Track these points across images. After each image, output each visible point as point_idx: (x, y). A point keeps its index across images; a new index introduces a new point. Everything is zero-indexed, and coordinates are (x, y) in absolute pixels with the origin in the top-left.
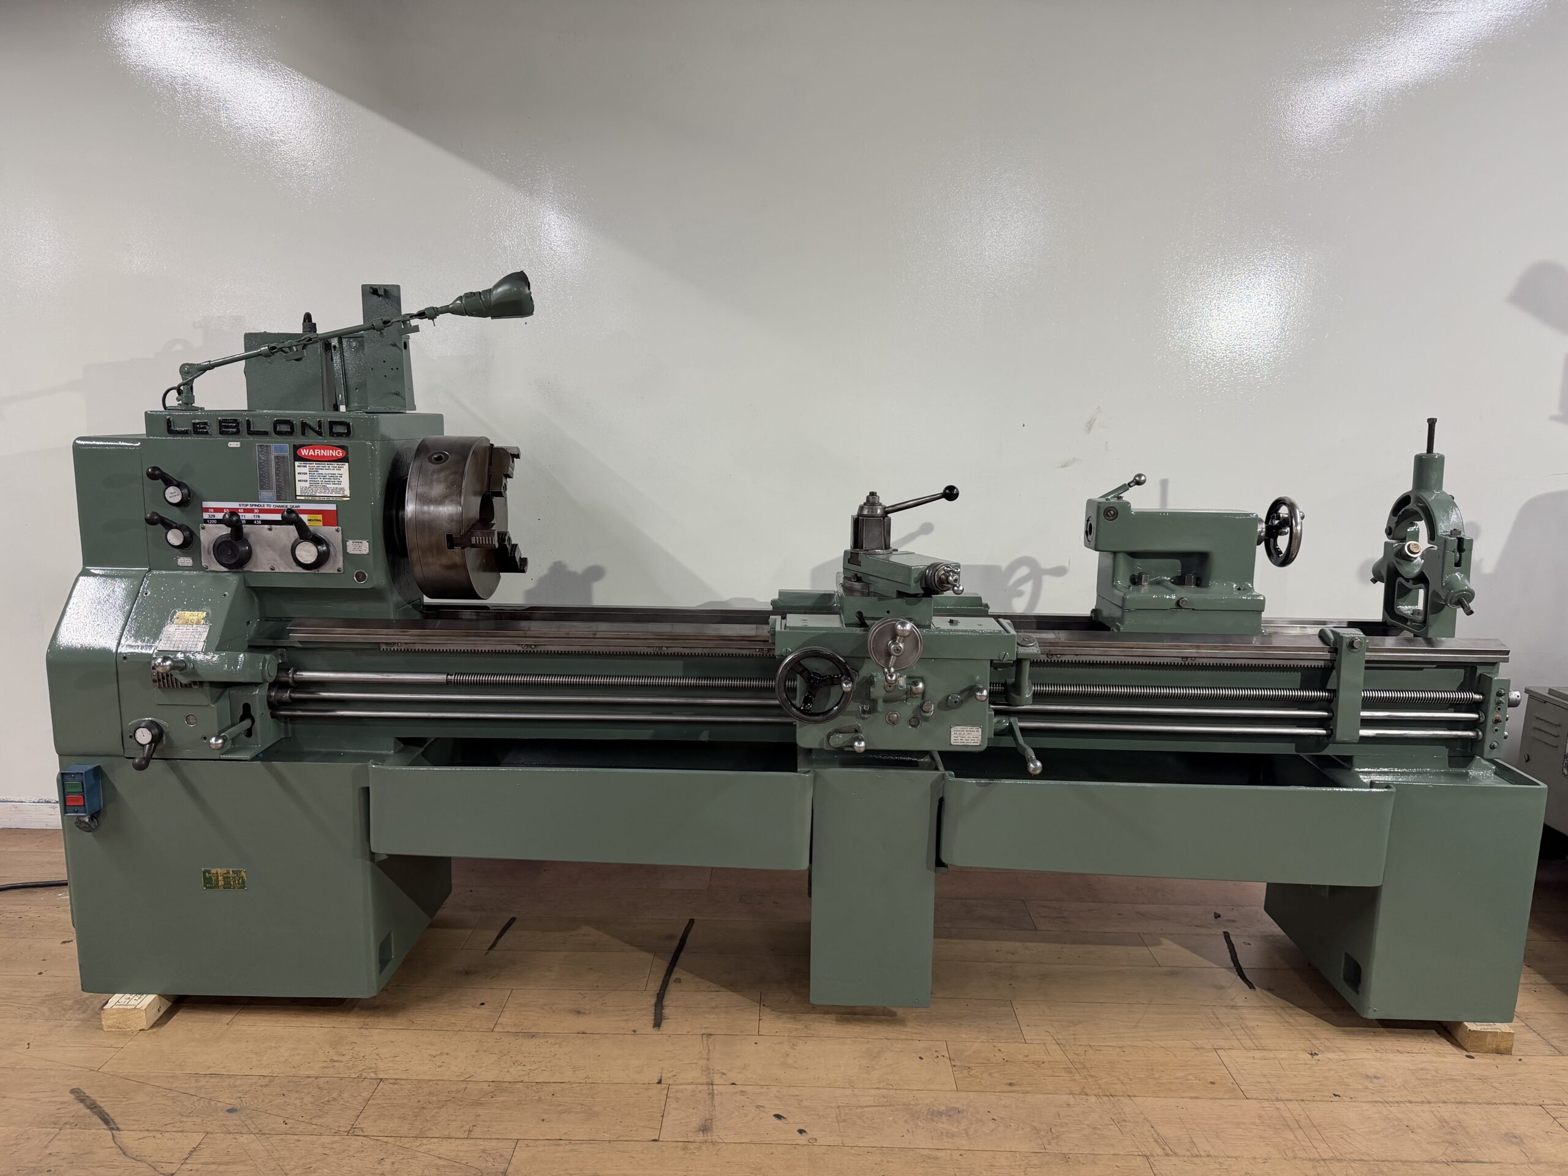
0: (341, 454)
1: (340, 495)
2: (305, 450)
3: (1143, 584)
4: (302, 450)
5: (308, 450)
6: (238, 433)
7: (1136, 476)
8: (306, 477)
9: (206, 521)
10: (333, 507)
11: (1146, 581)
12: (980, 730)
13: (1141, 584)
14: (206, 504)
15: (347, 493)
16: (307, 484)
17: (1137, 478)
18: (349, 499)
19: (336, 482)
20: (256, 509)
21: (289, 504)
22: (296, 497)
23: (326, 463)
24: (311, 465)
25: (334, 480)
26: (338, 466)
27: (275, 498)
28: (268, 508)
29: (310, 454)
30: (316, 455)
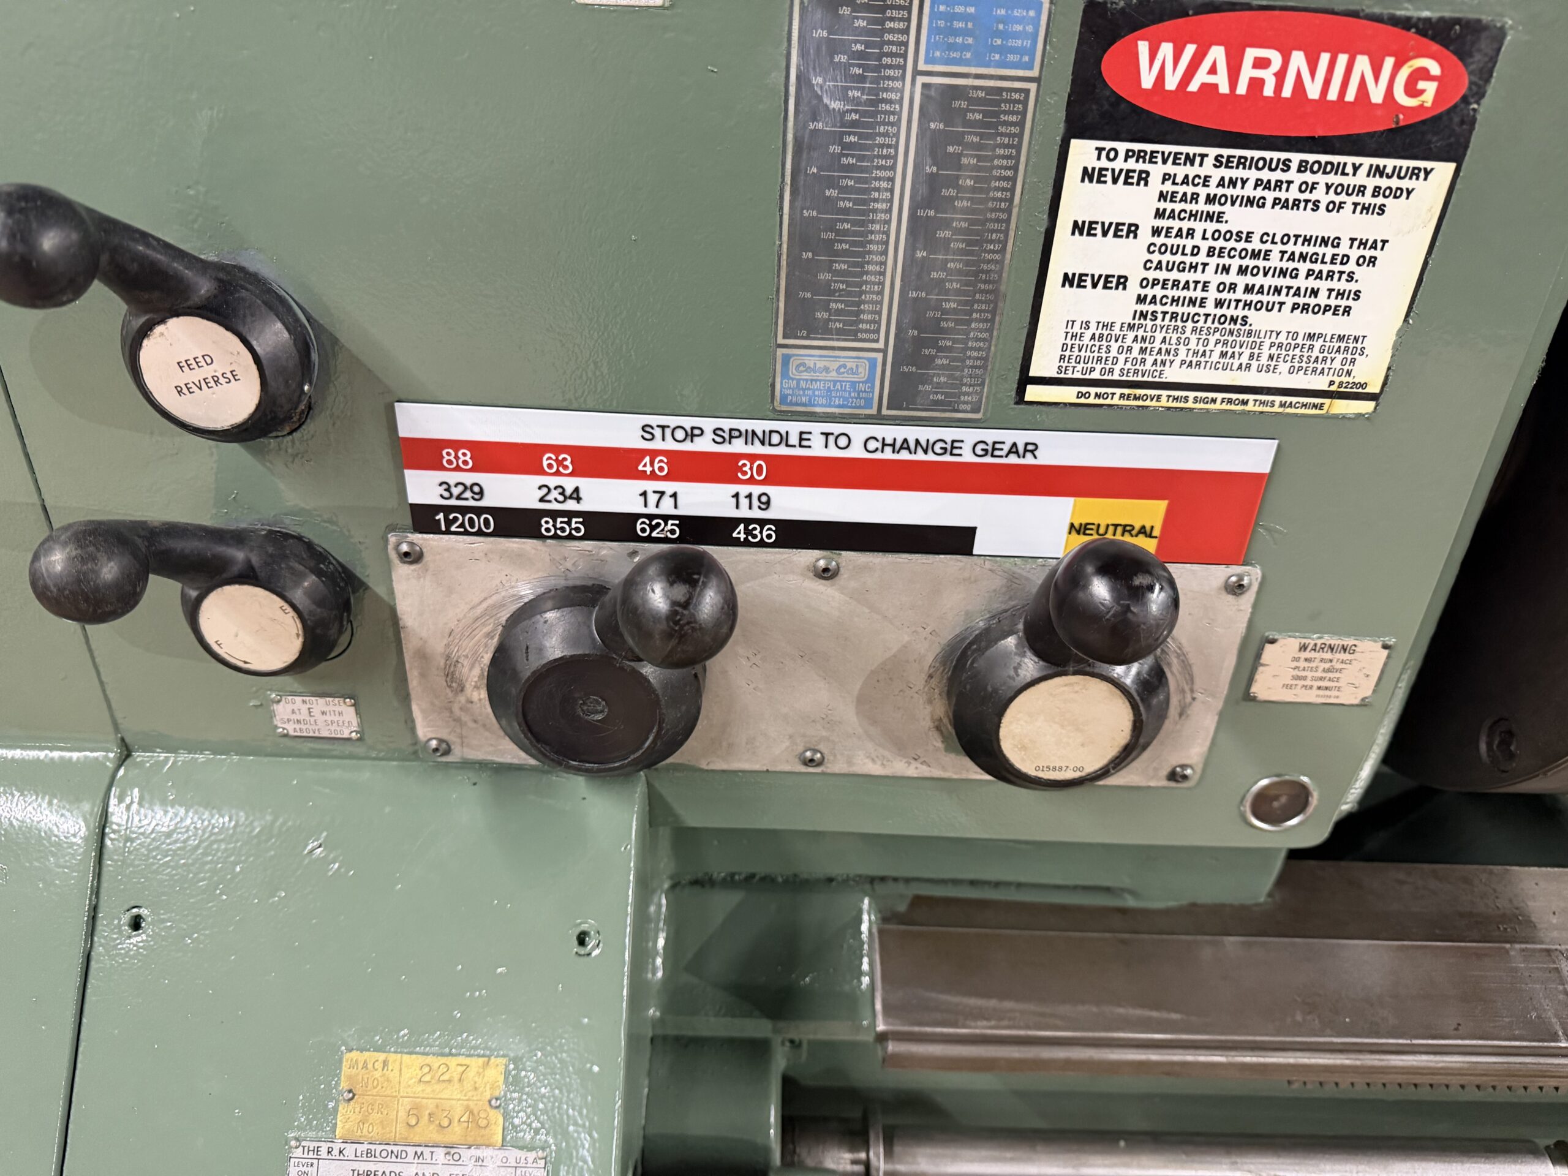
0: (1430, 89)
1: (1320, 383)
2: (1166, 49)
4: (1143, 47)
5: (1190, 50)
8: (1124, 257)
9: (424, 519)
10: (1247, 457)
14: (419, 421)
15: (1371, 372)
16: (1115, 307)
19: (1322, 299)
20: (752, 458)
21: (969, 436)
22: (1021, 391)
23: (1296, 158)
24: (1181, 171)
25: (1312, 283)
26: (1371, 183)
27: (880, 388)
28: (833, 452)
29: (1201, 77)
30: (1242, 89)
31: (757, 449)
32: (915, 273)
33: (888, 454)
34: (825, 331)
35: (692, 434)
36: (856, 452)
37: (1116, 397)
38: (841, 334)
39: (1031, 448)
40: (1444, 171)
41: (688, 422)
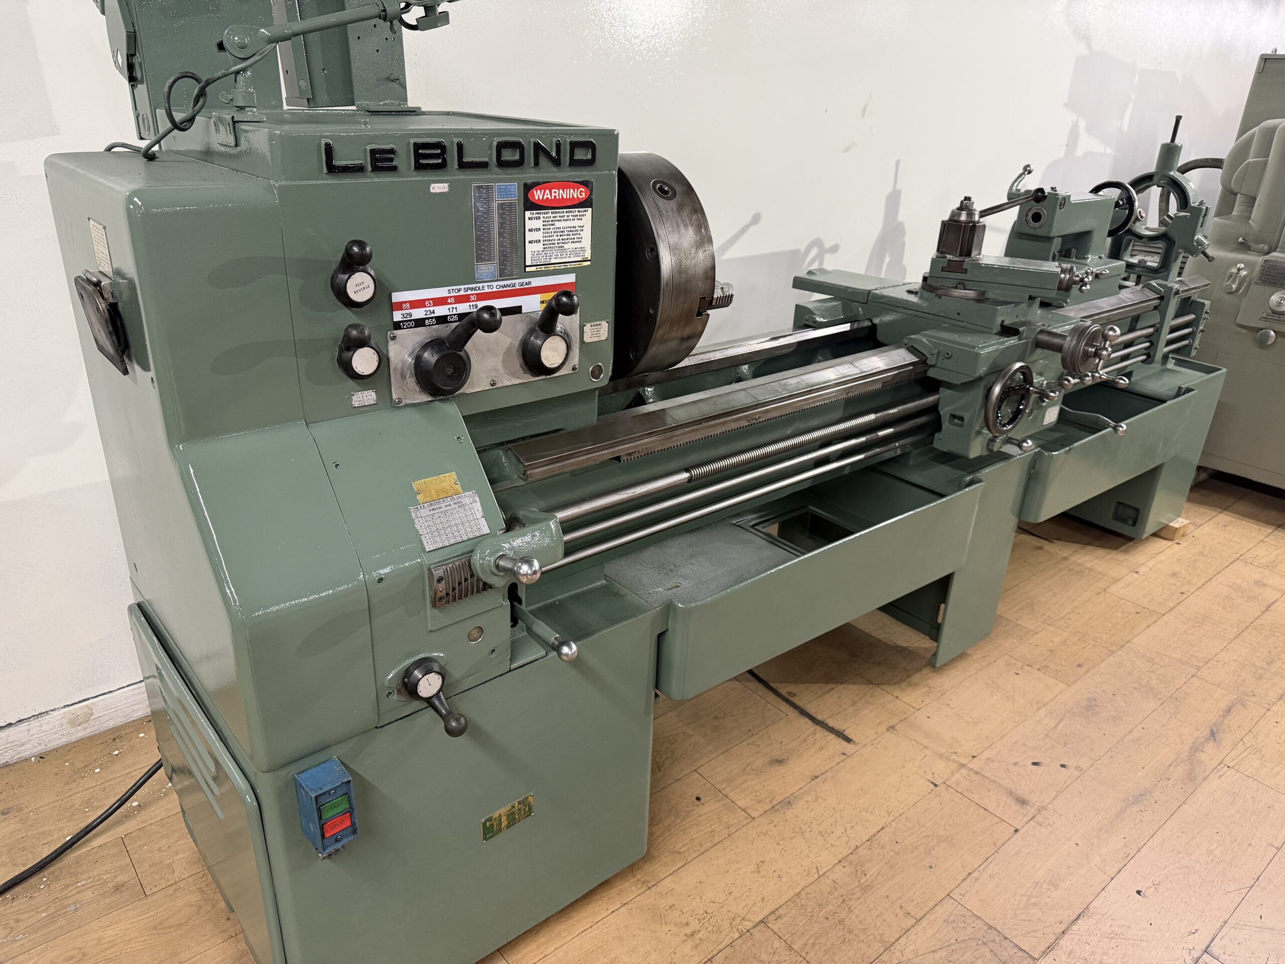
0: (584, 196)
1: (579, 259)
2: (539, 191)
4: (535, 191)
5: (543, 191)
6: (442, 166)
8: (539, 235)
9: (397, 326)
10: (570, 278)
14: (397, 297)
15: (588, 255)
16: (539, 247)
19: (576, 240)
20: (472, 295)
21: (517, 281)
22: (525, 269)
23: (565, 210)
24: (546, 216)
25: (573, 237)
26: (579, 214)
27: (497, 273)
28: (490, 290)
29: (546, 196)
30: (553, 198)
31: (474, 292)
32: (501, 244)
33: (501, 289)
34: (485, 260)
35: (459, 290)
36: (495, 289)
37: (543, 268)
38: (488, 260)
39: (530, 283)
40: (590, 210)
41: (458, 287)
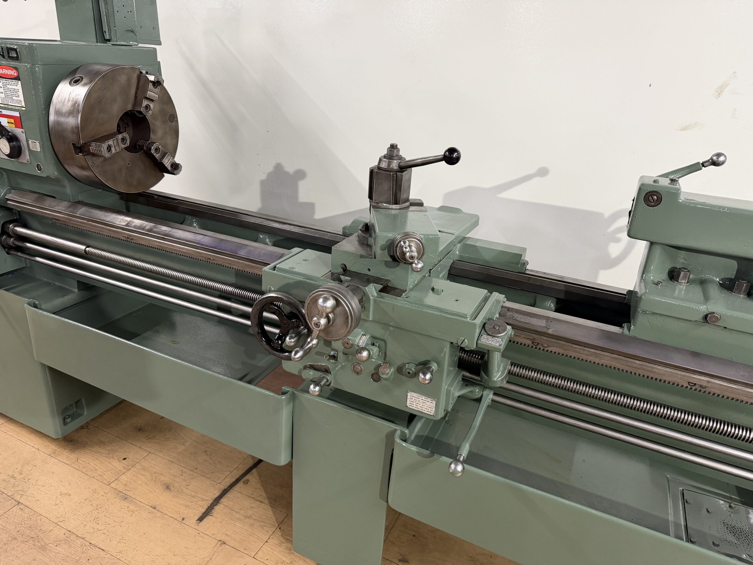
0: (16, 74)
1: (20, 106)
3: (680, 281)
7: (714, 155)
8: (2, 90)
10: (17, 114)
11: (684, 278)
12: (434, 402)
13: (677, 281)
15: (23, 104)
16: (3, 96)
17: (715, 158)
18: (24, 109)
19: (17, 96)
23: (10, 80)
24: (3, 81)
26: (16, 83)
30: (3, 73)
37: (6, 106)
39: (2, 112)
40: (20, 82)
